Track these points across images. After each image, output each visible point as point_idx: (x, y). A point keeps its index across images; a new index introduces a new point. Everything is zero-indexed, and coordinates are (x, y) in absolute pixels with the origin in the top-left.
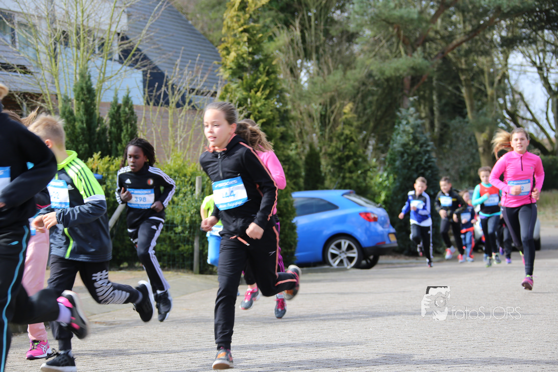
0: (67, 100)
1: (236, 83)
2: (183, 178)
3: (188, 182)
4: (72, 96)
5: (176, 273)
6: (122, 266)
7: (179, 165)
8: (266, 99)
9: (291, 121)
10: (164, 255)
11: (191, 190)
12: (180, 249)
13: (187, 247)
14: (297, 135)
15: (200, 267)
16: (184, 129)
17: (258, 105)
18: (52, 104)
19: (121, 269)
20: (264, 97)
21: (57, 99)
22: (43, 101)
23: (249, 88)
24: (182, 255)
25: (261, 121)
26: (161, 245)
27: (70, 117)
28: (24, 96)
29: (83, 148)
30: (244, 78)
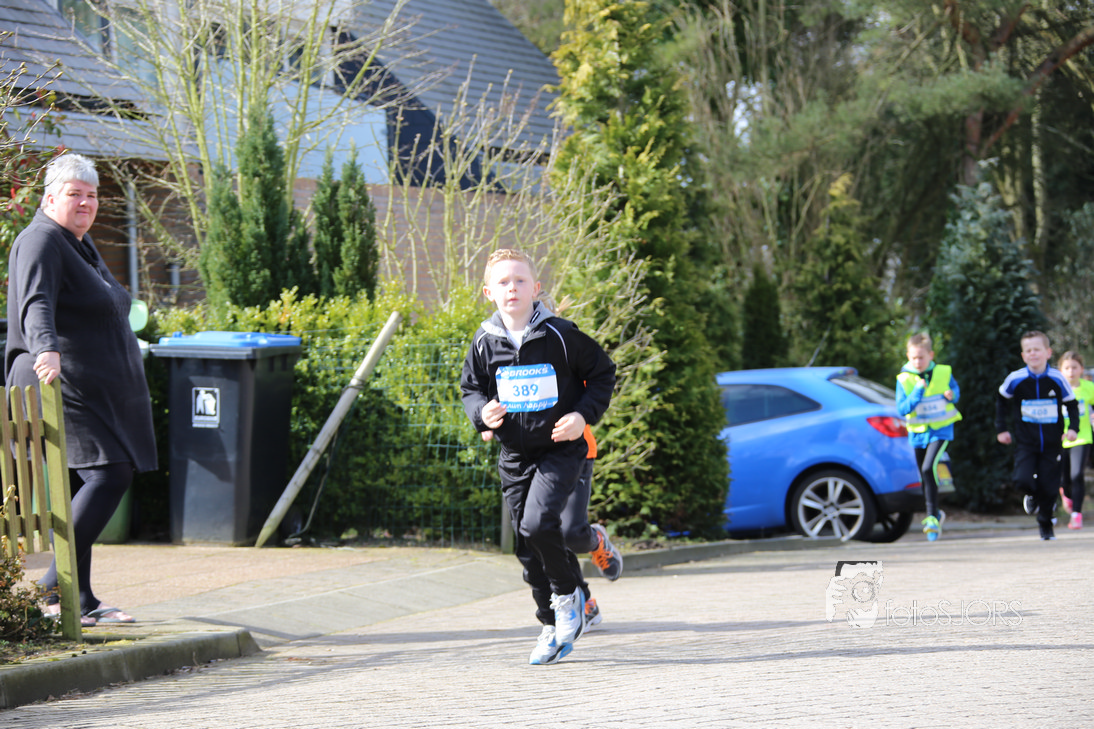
0: (222, 174)
1: (593, 132)
4: (234, 166)
5: (462, 552)
6: (344, 536)
7: (469, 314)
8: (657, 167)
9: (713, 216)
10: (436, 513)
12: (472, 498)
13: (486, 494)
14: (726, 249)
16: (477, 235)
17: (641, 181)
18: (192, 184)
19: (343, 543)
20: (653, 164)
21: (201, 172)
22: (172, 178)
23: (624, 143)
24: (476, 511)
25: (649, 215)
26: (430, 490)
27: (230, 210)
28: (130, 166)
29: (258, 278)
30: (609, 122)
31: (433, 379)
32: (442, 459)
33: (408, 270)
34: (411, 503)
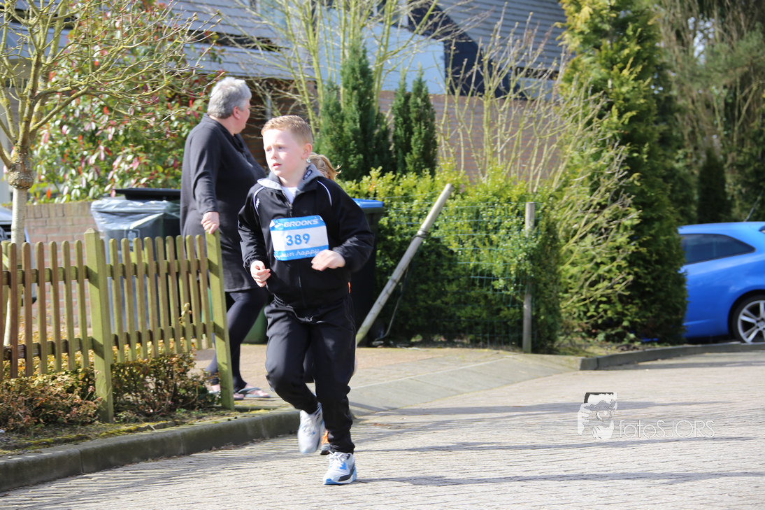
0: (332, 88)
1: (589, 56)
2: (506, 205)
3: (513, 211)
4: (339, 81)
5: (495, 351)
6: (413, 340)
7: (500, 185)
8: (636, 79)
9: (677, 115)
10: (477, 324)
11: (517, 223)
12: (502, 314)
13: (512, 311)
14: (686, 137)
15: (533, 342)
16: (506, 130)
17: (624, 89)
18: (309, 95)
19: (412, 345)
20: (633, 77)
21: (316, 87)
22: (296, 91)
23: (611, 63)
24: (505, 323)
25: (629, 114)
26: (473, 308)
27: (335, 113)
28: (267, 84)
29: (354, 160)
30: (602, 48)
31: (475, 231)
32: (481, 286)
33: (458, 154)
34: (459, 317)
